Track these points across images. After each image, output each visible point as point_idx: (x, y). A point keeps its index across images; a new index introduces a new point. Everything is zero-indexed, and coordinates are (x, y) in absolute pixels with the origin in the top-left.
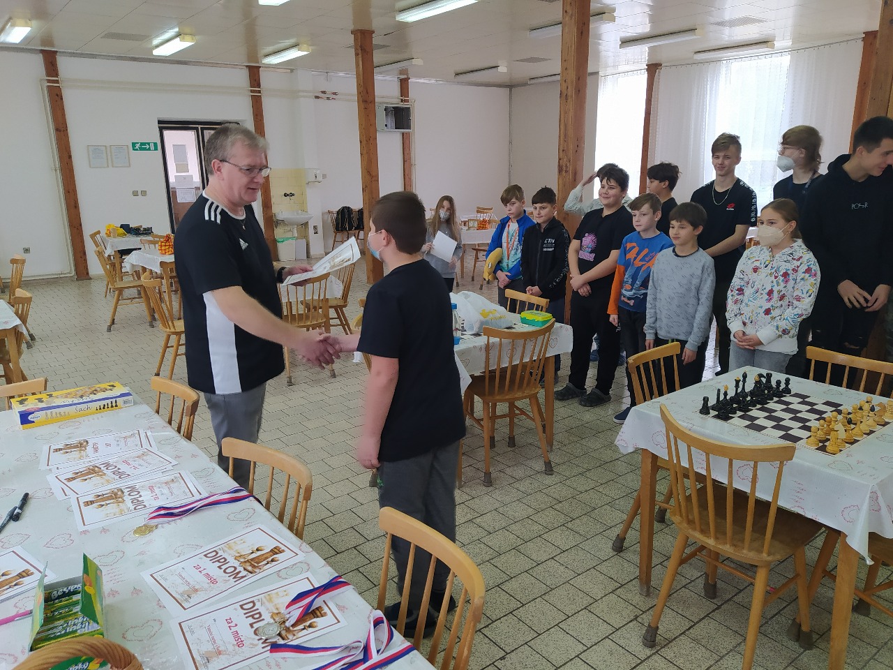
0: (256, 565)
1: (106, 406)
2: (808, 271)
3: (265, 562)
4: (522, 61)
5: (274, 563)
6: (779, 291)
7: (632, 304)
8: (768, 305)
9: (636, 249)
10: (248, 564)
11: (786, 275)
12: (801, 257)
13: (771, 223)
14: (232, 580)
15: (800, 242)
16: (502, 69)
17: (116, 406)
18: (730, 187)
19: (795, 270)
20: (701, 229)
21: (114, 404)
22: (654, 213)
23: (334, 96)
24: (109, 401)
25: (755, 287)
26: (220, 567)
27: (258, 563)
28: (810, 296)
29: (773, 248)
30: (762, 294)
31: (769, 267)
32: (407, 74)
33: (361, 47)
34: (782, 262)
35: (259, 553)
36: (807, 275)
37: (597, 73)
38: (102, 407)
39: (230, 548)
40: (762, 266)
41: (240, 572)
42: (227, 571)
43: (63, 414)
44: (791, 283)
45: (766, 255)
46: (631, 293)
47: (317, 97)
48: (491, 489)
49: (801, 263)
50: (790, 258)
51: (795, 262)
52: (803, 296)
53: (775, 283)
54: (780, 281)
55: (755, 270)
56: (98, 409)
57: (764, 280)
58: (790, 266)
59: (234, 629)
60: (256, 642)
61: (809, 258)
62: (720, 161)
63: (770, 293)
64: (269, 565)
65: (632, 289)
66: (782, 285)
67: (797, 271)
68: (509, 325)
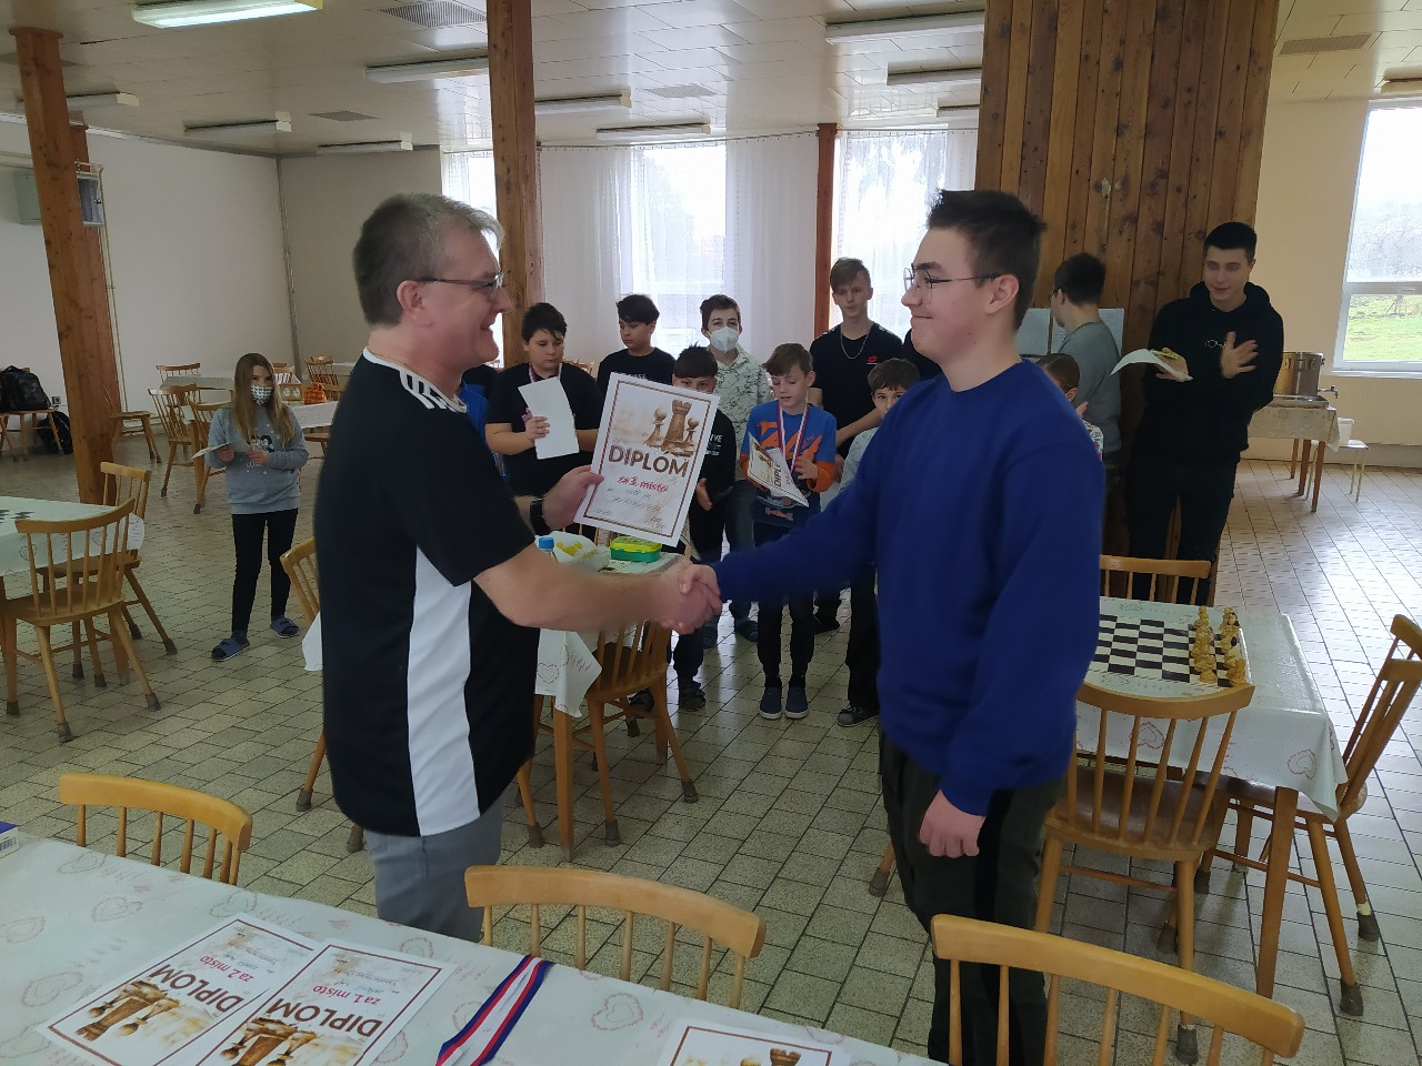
4: (323, 115)
7: (791, 519)
16: (284, 126)
22: (806, 376)
33: (35, 60)
37: (436, 147)
62: (848, 296)
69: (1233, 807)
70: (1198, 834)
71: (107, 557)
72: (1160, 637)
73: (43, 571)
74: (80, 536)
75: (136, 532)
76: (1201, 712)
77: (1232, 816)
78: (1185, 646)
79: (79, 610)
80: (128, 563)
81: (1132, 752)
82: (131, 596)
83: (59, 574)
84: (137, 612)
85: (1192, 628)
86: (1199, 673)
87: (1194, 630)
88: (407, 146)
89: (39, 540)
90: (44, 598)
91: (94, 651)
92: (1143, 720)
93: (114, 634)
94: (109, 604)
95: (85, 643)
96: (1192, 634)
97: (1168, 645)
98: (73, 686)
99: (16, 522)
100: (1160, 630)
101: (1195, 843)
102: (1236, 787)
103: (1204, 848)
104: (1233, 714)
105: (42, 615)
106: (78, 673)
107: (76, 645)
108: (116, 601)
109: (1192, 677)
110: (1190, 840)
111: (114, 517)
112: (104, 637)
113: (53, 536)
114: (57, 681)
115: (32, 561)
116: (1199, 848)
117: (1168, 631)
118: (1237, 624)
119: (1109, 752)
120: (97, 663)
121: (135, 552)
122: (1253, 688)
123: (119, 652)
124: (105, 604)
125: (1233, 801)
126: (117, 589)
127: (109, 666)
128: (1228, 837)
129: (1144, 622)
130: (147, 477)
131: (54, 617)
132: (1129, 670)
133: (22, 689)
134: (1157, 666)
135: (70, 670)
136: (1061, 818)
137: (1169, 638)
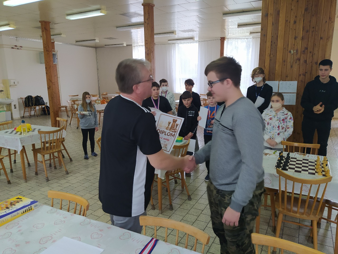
2: (290, 118)
6: (282, 126)
8: (278, 132)
11: (283, 120)
12: (287, 114)
13: (277, 101)
16: (97, 41)
23: (21, 48)
25: (272, 125)
28: (292, 127)
29: (278, 110)
30: (275, 128)
31: (276, 117)
32: (54, 40)
33: (45, 28)
45: (274, 113)
47: (13, 48)
49: (288, 116)
50: (283, 114)
53: (280, 123)
54: (282, 122)
55: (271, 119)
57: (275, 122)
58: (284, 117)
61: (290, 114)
63: (279, 127)
66: (283, 124)
67: (287, 119)
69: (327, 206)
70: (318, 213)
71: (58, 139)
72: (307, 163)
73: (44, 142)
74: (51, 135)
75: (64, 134)
76: (318, 183)
77: (326, 209)
78: (314, 166)
79: (51, 151)
80: (62, 140)
81: (301, 192)
82: (62, 148)
83: (47, 143)
84: (64, 152)
85: (316, 161)
86: (318, 173)
87: (316, 162)
88: (125, 45)
89: (43, 135)
90: (44, 148)
91: (54, 161)
92: (304, 184)
93: (59, 157)
94: (58, 150)
95: (52, 159)
96: (316, 163)
97: (309, 165)
98: (49, 169)
99: (38, 131)
100: (307, 162)
101: (317, 216)
102: (327, 202)
103: (319, 217)
104: (327, 184)
105: (43, 152)
106: (50, 165)
107: (50, 159)
108: (59, 149)
109: (316, 174)
110: (316, 215)
111: (60, 130)
112: (57, 158)
113: (46, 134)
114: (46, 167)
115: (41, 140)
116: (318, 217)
117: (310, 162)
118: (327, 160)
119: (295, 192)
120: (55, 164)
121: (64, 138)
122: (332, 177)
123: (60, 161)
124: (57, 150)
125: (326, 205)
126: (60, 147)
127: (57, 164)
128: (325, 214)
129: (304, 160)
130: (67, 121)
131: (45, 153)
132: (300, 172)
133: (38, 169)
134: (307, 171)
135: (49, 165)
136: (282, 208)
137: (310, 164)
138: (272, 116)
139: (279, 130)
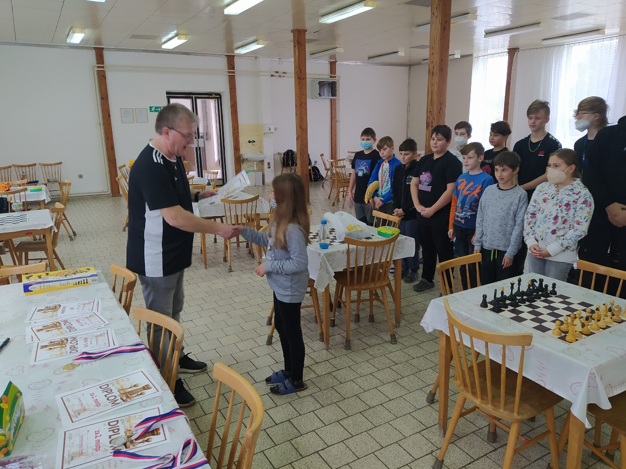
0: (129, 396)
1: (80, 283)
2: (585, 202)
3: (136, 395)
4: (414, 47)
5: (141, 396)
6: (563, 217)
7: (463, 223)
8: (554, 227)
9: (465, 183)
10: (125, 395)
11: (567, 205)
12: (580, 192)
13: (556, 166)
14: (110, 405)
15: (578, 181)
16: (401, 54)
17: (87, 283)
18: (542, 138)
19: (575, 202)
20: (518, 169)
21: (85, 282)
22: (478, 157)
23: (284, 75)
24: (82, 279)
25: (545, 214)
26: (106, 396)
27: (131, 395)
28: (586, 221)
29: (558, 185)
30: (550, 219)
31: (555, 199)
32: (335, 59)
33: (297, 41)
34: (564, 195)
35: (135, 388)
36: (584, 205)
37: (471, 55)
38: (77, 283)
39: (118, 383)
40: (550, 198)
41: (118, 400)
42: (109, 399)
43: (51, 286)
44: (572, 211)
45: (552, 190)
46: (463, 214)
47: (272, 76)
48: (349, 351)
49: (580, 197)
50: (571, 193)
51: (575, 195)
52: (581, 221)
53: (559, 211)
54: (563, 210)
55: (545, 201)
56: (75, 284)
57: (551, 208)
58: (571, 199)
59: (98, 438)
60: (108, 448)
61: (585, 193)
62: (532, 121)
63: (556, 218)
64: (137, 397)
65: (462, 211)
66: (565, 212)
67: (576, 202)
68: (368, 236)
88: (458, 56)
138: (549, 196)
139: (555, 223)
